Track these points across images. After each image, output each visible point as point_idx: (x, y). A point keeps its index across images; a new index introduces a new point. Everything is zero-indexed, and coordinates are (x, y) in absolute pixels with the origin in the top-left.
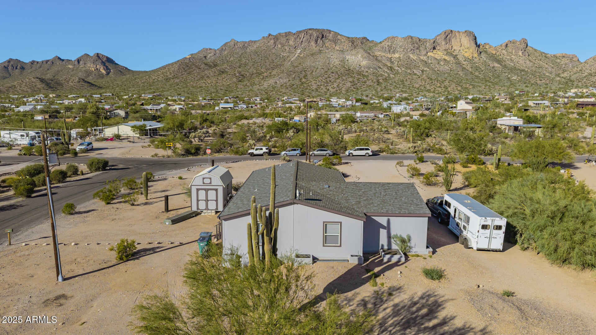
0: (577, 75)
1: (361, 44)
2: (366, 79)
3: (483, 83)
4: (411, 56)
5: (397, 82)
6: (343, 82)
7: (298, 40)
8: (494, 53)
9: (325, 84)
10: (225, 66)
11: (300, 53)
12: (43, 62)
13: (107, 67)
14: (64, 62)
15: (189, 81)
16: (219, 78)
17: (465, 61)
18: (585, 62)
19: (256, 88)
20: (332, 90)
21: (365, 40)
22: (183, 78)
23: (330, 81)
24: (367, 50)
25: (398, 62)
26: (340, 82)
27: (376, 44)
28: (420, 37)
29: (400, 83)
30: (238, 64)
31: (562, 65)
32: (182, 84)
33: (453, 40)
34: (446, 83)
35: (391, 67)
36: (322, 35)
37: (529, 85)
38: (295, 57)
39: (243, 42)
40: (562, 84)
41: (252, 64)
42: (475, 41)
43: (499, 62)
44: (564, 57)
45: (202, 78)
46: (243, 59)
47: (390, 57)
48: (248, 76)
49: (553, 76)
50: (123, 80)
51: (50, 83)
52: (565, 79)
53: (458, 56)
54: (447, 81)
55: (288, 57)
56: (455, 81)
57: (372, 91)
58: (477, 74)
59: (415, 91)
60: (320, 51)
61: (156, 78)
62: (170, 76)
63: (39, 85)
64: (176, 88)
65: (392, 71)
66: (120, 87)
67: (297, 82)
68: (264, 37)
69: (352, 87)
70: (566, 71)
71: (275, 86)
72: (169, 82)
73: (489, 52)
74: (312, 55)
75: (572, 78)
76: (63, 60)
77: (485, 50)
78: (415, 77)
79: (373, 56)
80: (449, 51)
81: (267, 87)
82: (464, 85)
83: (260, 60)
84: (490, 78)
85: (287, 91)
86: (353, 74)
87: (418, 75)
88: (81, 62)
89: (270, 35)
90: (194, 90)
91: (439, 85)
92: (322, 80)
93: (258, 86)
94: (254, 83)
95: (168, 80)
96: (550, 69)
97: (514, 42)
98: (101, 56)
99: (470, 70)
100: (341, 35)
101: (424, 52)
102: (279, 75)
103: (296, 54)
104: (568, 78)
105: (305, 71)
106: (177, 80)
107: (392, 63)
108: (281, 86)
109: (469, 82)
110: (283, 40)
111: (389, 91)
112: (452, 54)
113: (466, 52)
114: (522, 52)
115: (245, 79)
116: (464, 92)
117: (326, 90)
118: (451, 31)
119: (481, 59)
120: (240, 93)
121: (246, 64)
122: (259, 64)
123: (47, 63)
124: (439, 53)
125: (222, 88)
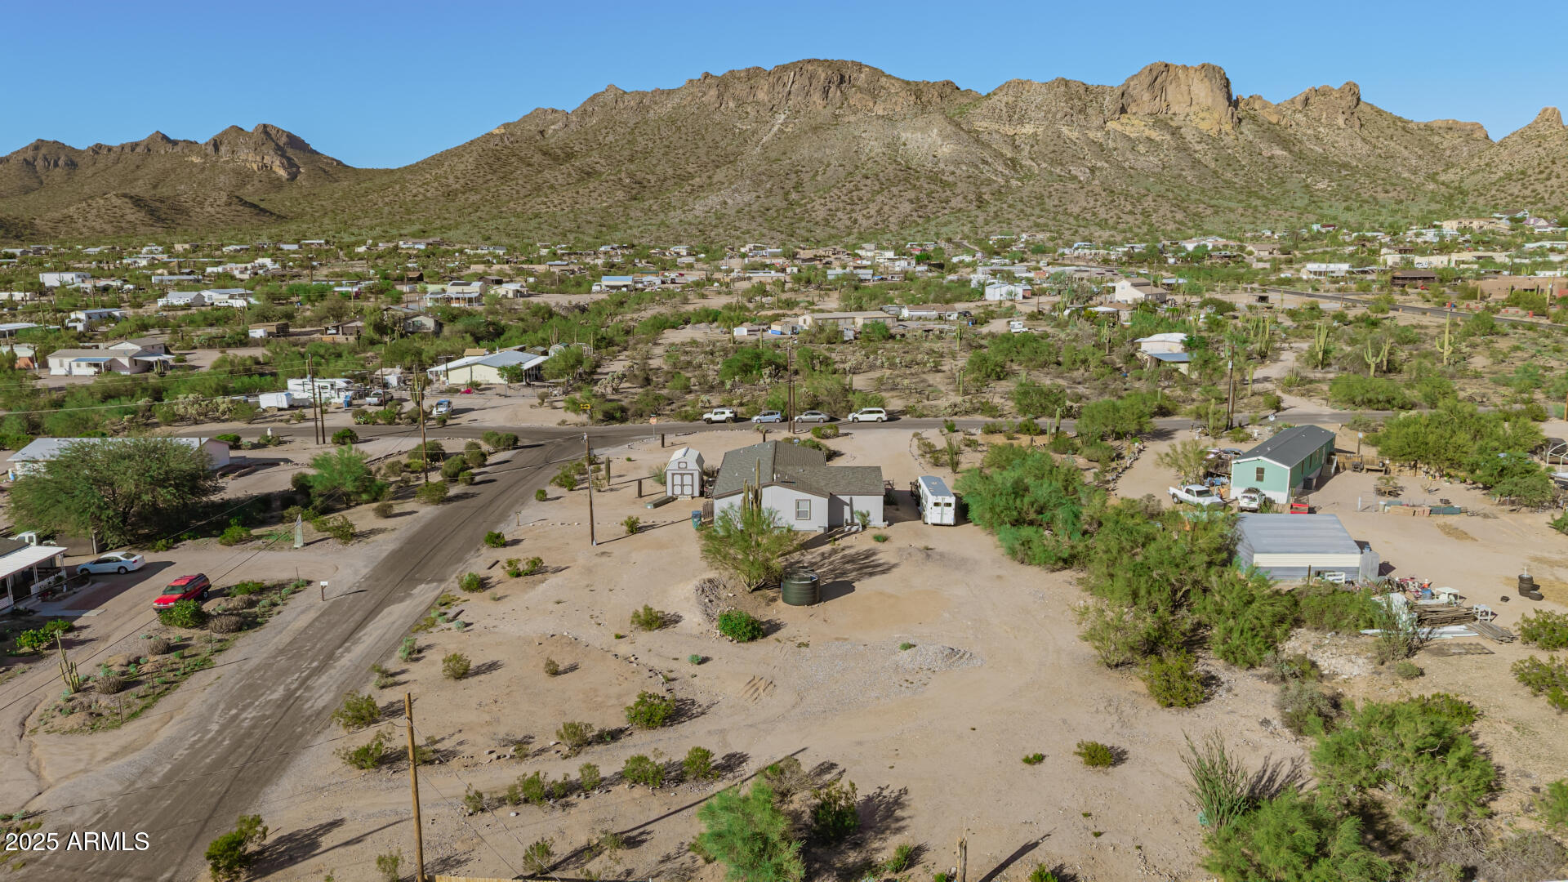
0: (1479, 176)
1: (939, 100)
2: (948, 193)
3: (1240, 201)
4: (1065, 130)
5: (1025, 199)
6: (892, 203)
7: (779, 88)
8: (1275, 121)
9: (849, 207)
10: (595, 157)
11: (785, 124)
12: (123, 147)
13: (289, 159)
14: (178, 149)
15: (504, 198)
16: (581, 191)
17: (1200, 142)
18: (1501, 144)
19: (675, 217)
20: (865, 223)
21: (948, 89)
22: (488, 190)
23: (860, 199)
24: (954, 115)
25: (1032, 146)
26: (886, 201)
27: (978, 99)
28: (1089, 82)
29: (1034, 202)
30: (626, 153)
31: (1444, 150)
32: (487, 209)
33: (1171, 89)
34: (1148, 203)
35: (1012, 160)
36: (840, 76)
37: (1355, 205)
38: (772, 133)
39: (638, 93)
40: (1437, 202)
41: (662, 151)
42: (1225, 90)
43: (1285, 143)
44: (1451, 129)
45: (538, 188)
46: (640, 139)
47: (1011, 133)
48: (653, 183)
49: (1420, 179)
50: (336, 196)
51: (157, 210)
52: (1447, 187)
53: (1182, 130)
54: (1150, 198)
55: (754, 133)
56: (1171, 195)
57: (963, 225)
58: (1229, 175)
59: (1067, 226)
60: (836, 117)
61: (421, 190)
62: (455, 186)
63: (132, 215)
64: (474, 217)
65: (1016, 171)
66: (330, 215)
67: (778, 201)
68: (691, 81)
69: (914, 214)
70: (1453, 166)
71: (724, 211)
72: (454, 201)
73: (1260, 119)
74: (815, 129)
75: (1465, 186)
76: (175, 143)
77: (1252, 112)
78: (1071, 186)
79: (969, 132)
80: (1161, 116)
81: (702, 215)
82: (1192, 207)
83: (682, 141)
84: (1261, 185)
85: (754, 225)
86: (918, 179)
87: (1080, 182)
88: (223, 149)
89: (707, 75)
90: (522, 225)
91: (1129, 207)
92: (839, 197)
93: (679, 212)
94: (669, 204)
95: (450, 195)
96: (1413, 162)
97: (1323, 93)
98: (273, 132)
99: (1213, 165)
100: (889, 76)
101: (1098, 121)
102: (731, 183)
103: (773, 125)
104: (1457, 184)
105: (796, 172)
106: (474, 198)
107: (1016, 148)
108: (738, 212)
109: (1206, 199)
110: (741, 89)
111: (1005, 225)
112: (1167, 124)
113: (1203, 119)
114: (1345, 116)
115: (647, 194)
116: (1191, 224)
117: (849, 223)
118: (1166, 66)
119: (1240, 136)
120: (635, 231)
121: (647, 153)
122: (681, 151)
123: (133, 150)
124: (1136, 122)
125: (589, 218)
